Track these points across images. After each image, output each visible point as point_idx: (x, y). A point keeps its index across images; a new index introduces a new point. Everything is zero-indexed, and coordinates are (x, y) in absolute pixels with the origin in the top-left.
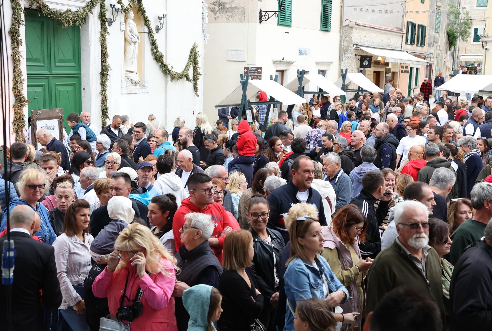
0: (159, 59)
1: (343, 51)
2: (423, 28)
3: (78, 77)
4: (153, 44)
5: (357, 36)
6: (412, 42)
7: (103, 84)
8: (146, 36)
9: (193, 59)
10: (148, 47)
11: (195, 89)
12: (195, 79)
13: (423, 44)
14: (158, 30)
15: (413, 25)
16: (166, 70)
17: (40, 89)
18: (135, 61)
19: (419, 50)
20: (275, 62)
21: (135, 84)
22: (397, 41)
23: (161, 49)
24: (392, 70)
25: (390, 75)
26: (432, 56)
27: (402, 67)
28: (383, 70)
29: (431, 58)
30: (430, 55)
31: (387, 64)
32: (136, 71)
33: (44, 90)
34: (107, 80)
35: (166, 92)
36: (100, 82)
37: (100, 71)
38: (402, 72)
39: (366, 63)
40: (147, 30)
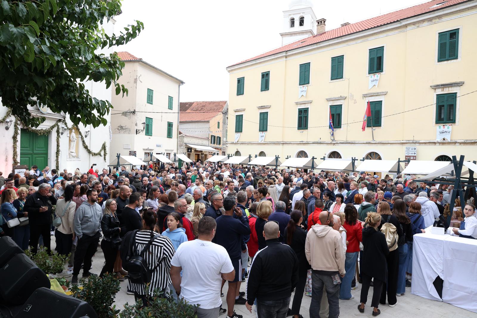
0: (86, 147)
1: (179, 146)
2: (220, 138)
3: (47, 154)
4: (83, 142)
5: (186, 140)
6: (214, 143)
7: (57, 157)
8: (80, 139)
9: (104, 147)
10: (81, 143)
11: (105, 159)
12: (105, 155)
13: (220, 144)
14: (86, 136)
15: (214, 137)
16: (89, 152)
17: (28, 158)
18: (74, 148)
19: (218, 146)
20: (144, 149)
21: (74, 157)
22: (206, 142)
23: (87, 144)
24: (204, 154)
25: (204, 155)
26: (224, 148)
27: (210, 153)
28: (200, 153)
29: (224, 149)
30: (223, 148)
31: (202, 151)
32: (74, 152)
33: (29, 159)
34: (59, 155)
35: (90, 160)
36: (56, 156)
37: (56, 152)
38: (210, 154)
39: (190, 151)
40: (80, 136)
